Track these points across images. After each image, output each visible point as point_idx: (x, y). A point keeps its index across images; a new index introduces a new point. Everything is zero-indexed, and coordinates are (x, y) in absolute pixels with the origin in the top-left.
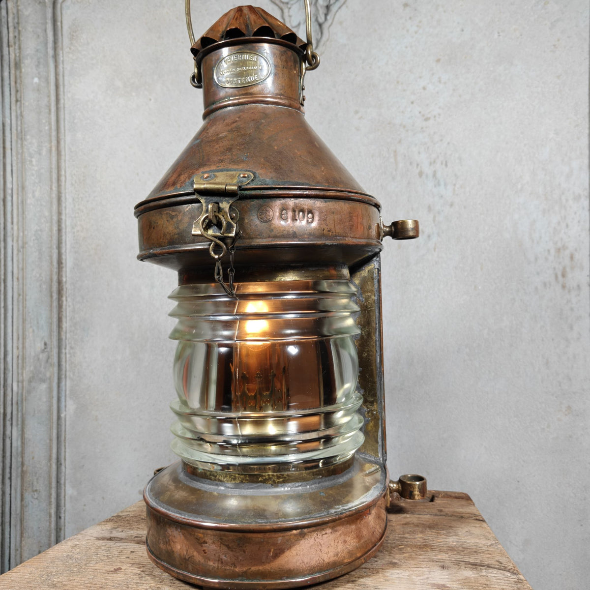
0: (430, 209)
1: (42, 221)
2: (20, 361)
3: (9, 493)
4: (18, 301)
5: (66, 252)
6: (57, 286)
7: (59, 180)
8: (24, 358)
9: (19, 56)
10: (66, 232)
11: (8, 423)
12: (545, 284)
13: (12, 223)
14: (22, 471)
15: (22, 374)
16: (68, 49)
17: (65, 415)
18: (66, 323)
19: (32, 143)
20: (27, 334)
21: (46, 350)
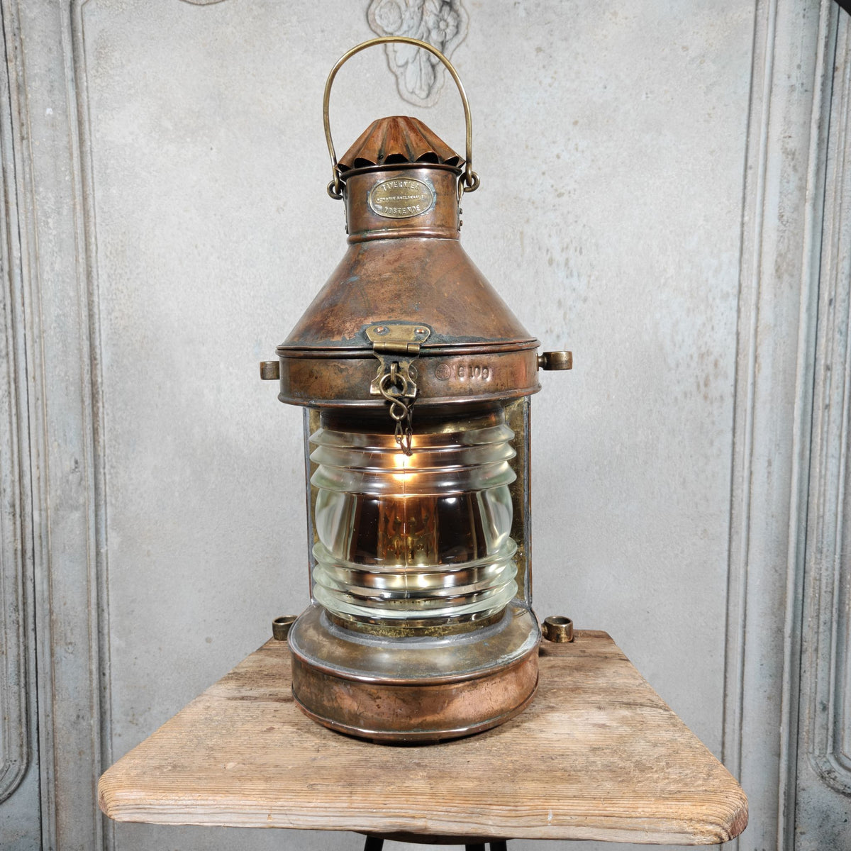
0: (560, 303)
1: (66, 303)
2: (42, 484)
3: (34, 647)
4: (36, 407)
5: (100, 344)
6: (90, 388)
7: (87, 249)
8: (47, 480)
9: (23, 76)
10: (99, 318)
11: (29, 562)
12: (685, 394)
13: (23, 305)
14: (51, 620)
15: (46, 499)
16: (94, 71)
17: (107, 550)
18: (104, 435)
19: (47, 197)
20: (50, 449)
21: (77, 470)
